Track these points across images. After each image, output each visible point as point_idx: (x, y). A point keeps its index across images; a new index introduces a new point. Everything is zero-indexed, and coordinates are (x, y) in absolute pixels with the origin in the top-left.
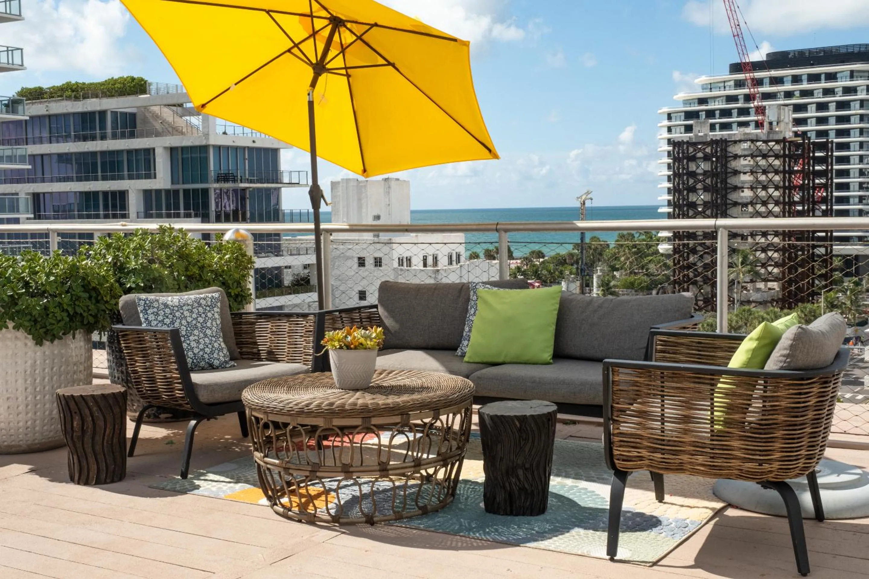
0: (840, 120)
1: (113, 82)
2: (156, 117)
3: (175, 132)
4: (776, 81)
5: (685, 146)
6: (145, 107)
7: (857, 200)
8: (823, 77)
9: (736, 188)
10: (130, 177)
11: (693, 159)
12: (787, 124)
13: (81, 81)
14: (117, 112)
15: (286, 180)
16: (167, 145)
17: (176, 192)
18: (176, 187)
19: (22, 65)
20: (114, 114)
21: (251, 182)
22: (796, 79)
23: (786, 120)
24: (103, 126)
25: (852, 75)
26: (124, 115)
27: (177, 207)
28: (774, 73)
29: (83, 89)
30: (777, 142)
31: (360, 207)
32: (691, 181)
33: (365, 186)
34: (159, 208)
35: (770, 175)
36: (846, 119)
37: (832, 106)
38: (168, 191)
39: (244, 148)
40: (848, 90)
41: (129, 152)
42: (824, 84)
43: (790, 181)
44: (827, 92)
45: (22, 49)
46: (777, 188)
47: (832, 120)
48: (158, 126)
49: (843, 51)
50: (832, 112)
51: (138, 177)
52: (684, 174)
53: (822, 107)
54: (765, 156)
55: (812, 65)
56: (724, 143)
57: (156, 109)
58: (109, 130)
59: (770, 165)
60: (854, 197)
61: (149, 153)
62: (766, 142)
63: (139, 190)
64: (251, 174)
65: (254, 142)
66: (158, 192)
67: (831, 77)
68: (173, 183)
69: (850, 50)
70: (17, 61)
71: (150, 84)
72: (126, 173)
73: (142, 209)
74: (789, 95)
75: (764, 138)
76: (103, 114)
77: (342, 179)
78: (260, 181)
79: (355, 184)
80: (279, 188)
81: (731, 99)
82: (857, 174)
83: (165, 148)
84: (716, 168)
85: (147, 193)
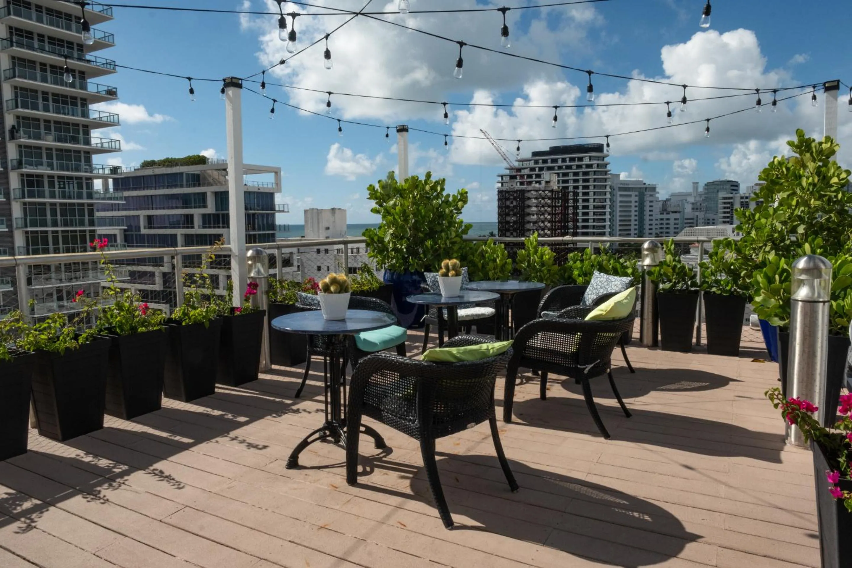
0: (585, 181)
1: (189, 158)
2: (210, 176)
3: (218, 184)
4: (554, 161)
5: (504, 193)
6: (205, 171)
7: (592, 221)
8: (577, 159)
9: (529, 214)
10: (195, 207)
11: (508, 199)
12: (555, 182)
13: (174, 157)
14: (189, 174)
15: (277, 209)
16: (213, 191)
17: (218, 215)
18: (218, 212)
19: (120, 149)
20: (188, 174)
21: (258, 210)
22: (564, 160)
23: (554, 181)
24: (182, 180)
25: (590, 158)
26: (193, 175)
27: (219, 223)
28: (553, 157)
29: (174, 161)
30: (549, 191)
31: (318, 223)
32: (507, 210)
33: (321, 212)
34: (210, 223)
35: (546, 208)
36: (587, 180)
37: (581, 174)
38: (214, 214)
39: (254, 192)
40: (589, 166)
41: (195, 194)
42: (577, 163)
43: (555, 211)
44: (579, 167)
45: (119, 141)
46: (549, 214)
47: (581, 181)
48: (211, 181)
49: (586, 146)
50: (581, 177)
51: (200, 207)
52: (503, 207)
53: (576, 174)
54: (543, 198)
55: (571, 153)
56: (523, 192)
57: (209, 172)
58: (185, 182)
59: (546, 203)
60: (591, 219)
61: (204, 194)
62: (544, 191)
63: (199, 214)
64: (258, 206)
65: (259, 189)
66: (209, 215)
67: (581, 159)
68: (216, 210)
69: (590, 146)
70: (118, 147)
71: (208, 159)
72: (193, 205)
73: (201, 224)
74: (560, 168)
75: (543, 189)
76: (182, 174)
77: (310, 209)
78: (263, 210)
79: (316, 211)
80: (274, 214)
81: (532, 169)
82: (592, 208)
83: (212, 192)
84: (519, 204)
85: (204, 216)
